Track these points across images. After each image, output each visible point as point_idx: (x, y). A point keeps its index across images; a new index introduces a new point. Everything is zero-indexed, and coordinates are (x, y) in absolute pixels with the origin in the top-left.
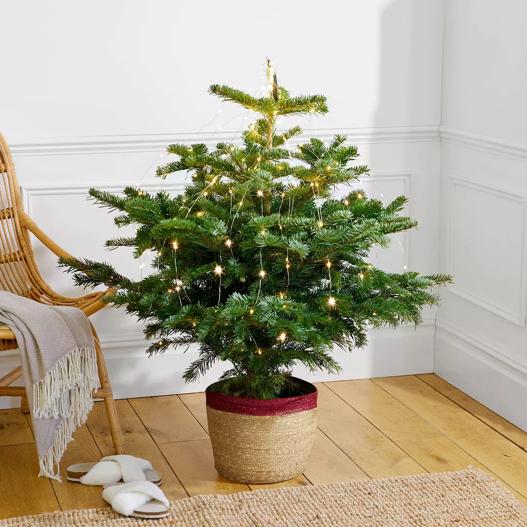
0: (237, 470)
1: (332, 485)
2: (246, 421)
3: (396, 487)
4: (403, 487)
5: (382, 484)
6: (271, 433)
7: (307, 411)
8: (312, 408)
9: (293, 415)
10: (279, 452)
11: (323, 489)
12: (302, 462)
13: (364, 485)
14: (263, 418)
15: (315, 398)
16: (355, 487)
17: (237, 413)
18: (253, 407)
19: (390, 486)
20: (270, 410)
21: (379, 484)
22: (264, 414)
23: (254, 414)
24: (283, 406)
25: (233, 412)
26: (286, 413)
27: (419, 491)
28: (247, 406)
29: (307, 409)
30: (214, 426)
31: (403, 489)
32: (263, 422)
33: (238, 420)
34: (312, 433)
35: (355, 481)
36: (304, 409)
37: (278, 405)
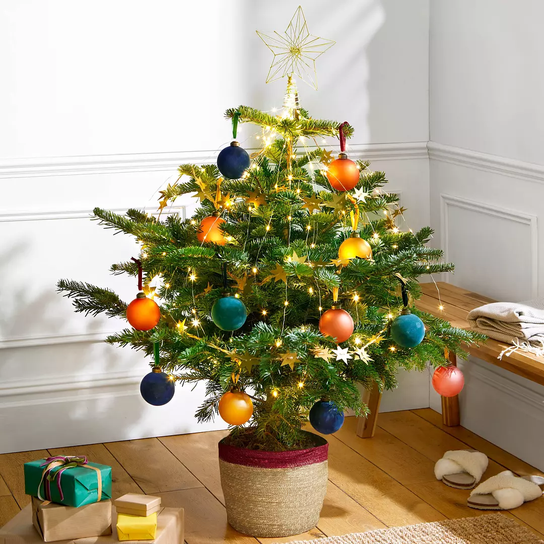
0: (249, 522)
1: (347, 537)
2: (258, 474)
3: (416, 536)
4: (424, 536)
5: (401, 534)
6: (283, 486)
7: (318, 464)
8: (323, 461)
9: (304, 468)
10: (291, 505)
11: (338, 541)
12: (313, 516)
13: (381, 535)
14: (275, 470)
15: (326, 450)
16: (372, 538)
17: (249, 465)
18: (265, 459)
19: (410, 535)
20: (282, 462)
21: (398, 534)
22: (276, 466)
23: (266, 467)
24: (294, 458)
25: (245, 465)
26: (298, 466)
27: (442, 540)
28: (260, 459)
29: (318, 462)
30: (226, 479)
31: (424, 538)
32: (275, 474)
33: (250, 473)
34: (323, 486)
35: (371, 532)
36: (315, 462)
37: (289, 457)
